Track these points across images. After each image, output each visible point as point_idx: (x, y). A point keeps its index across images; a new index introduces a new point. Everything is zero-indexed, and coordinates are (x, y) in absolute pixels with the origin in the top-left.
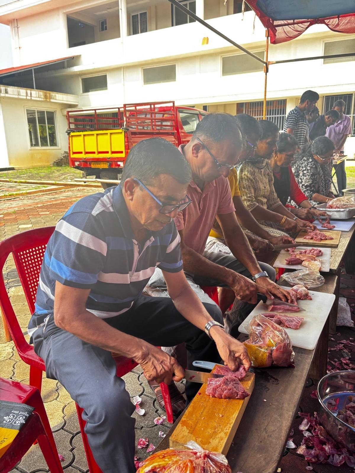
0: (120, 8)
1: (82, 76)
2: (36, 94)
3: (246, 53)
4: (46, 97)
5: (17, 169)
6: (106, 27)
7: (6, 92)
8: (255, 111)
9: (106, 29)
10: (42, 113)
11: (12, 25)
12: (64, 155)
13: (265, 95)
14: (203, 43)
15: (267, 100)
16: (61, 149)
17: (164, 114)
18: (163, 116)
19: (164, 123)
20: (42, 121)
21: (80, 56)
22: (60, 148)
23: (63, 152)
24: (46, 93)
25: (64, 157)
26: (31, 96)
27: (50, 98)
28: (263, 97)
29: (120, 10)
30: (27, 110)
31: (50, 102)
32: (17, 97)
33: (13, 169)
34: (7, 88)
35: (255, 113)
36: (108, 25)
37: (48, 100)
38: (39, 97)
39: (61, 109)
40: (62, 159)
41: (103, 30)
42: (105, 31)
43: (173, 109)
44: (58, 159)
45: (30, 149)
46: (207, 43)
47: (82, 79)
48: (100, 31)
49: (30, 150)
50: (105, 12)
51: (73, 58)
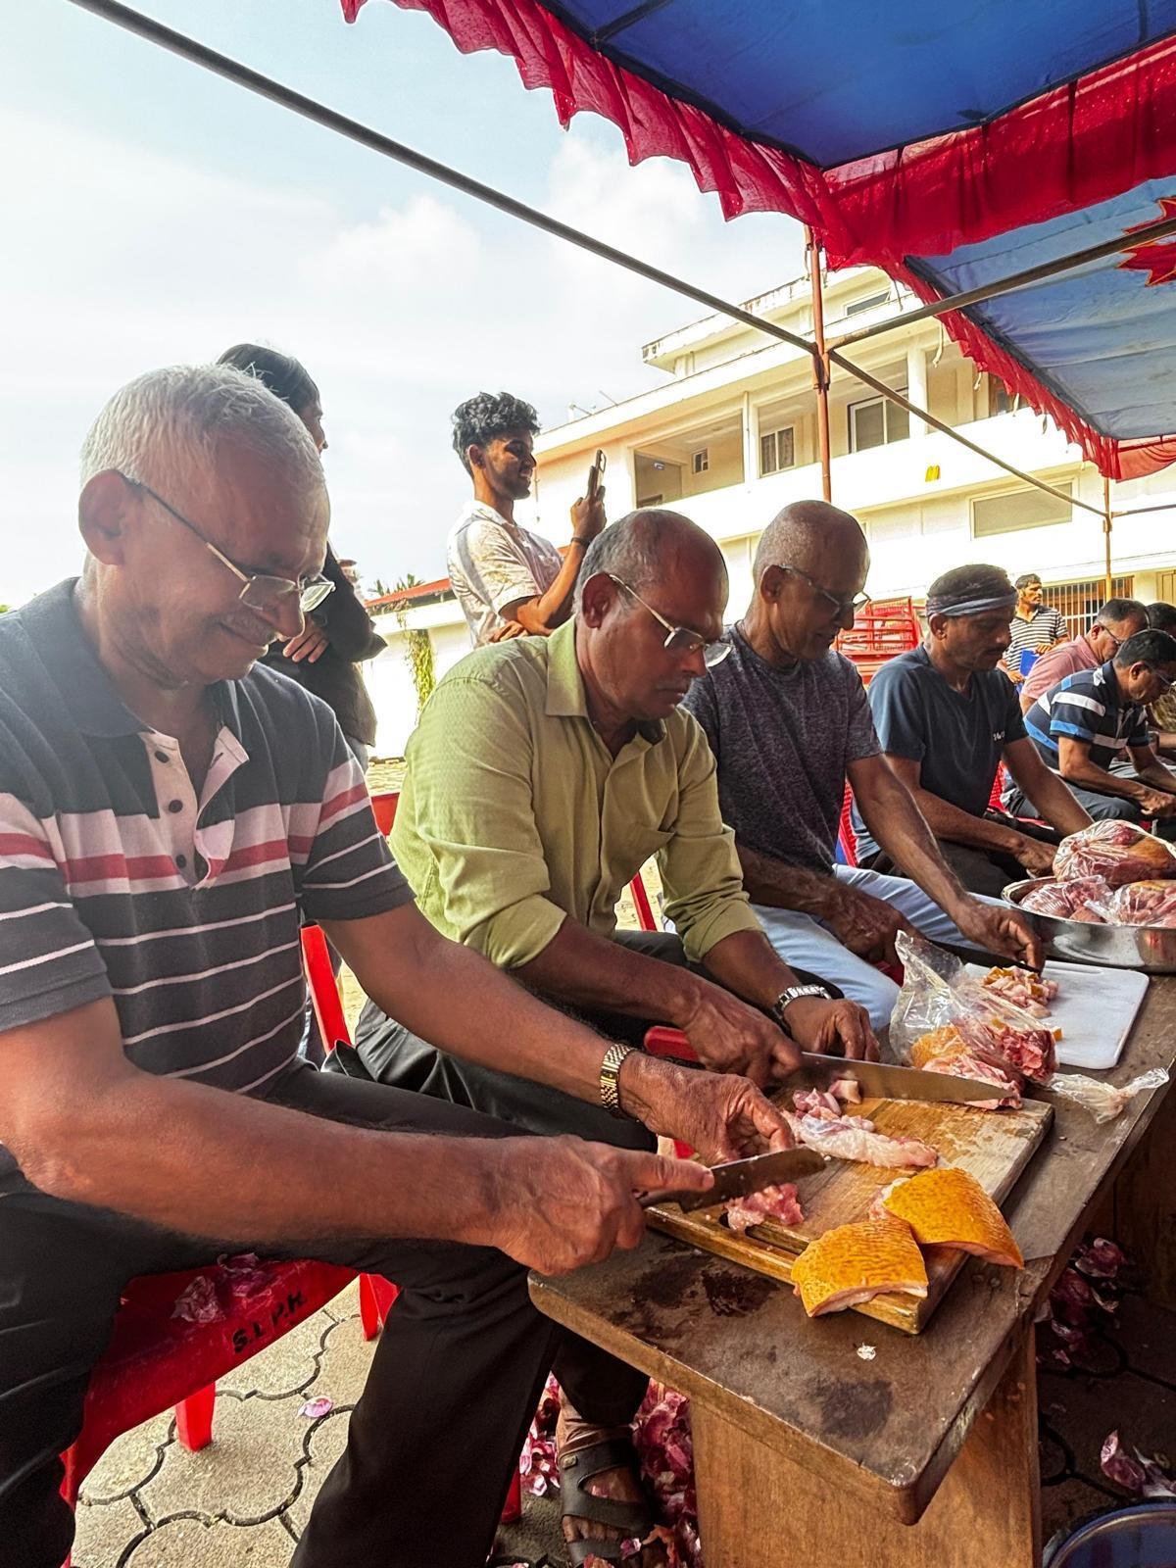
0: (745, 427)
3: (1037, 488)
6: (706, 464)
8: (1069, 604)
9: (705, 468)
13: (1109, 569)
14: (928, 479)
15: (1113, 577)
17: (884, 621)
18: (883, 625)
19: (885, 638)
28: (1105, 572)
29: (745, 433)
35: (1069, 609)
36: (711, 461)
41: (698, 469)
42: (702, 472)
43: (906, 610)
46: (938, 477)
48: (693, 473)
50: (709, 436)
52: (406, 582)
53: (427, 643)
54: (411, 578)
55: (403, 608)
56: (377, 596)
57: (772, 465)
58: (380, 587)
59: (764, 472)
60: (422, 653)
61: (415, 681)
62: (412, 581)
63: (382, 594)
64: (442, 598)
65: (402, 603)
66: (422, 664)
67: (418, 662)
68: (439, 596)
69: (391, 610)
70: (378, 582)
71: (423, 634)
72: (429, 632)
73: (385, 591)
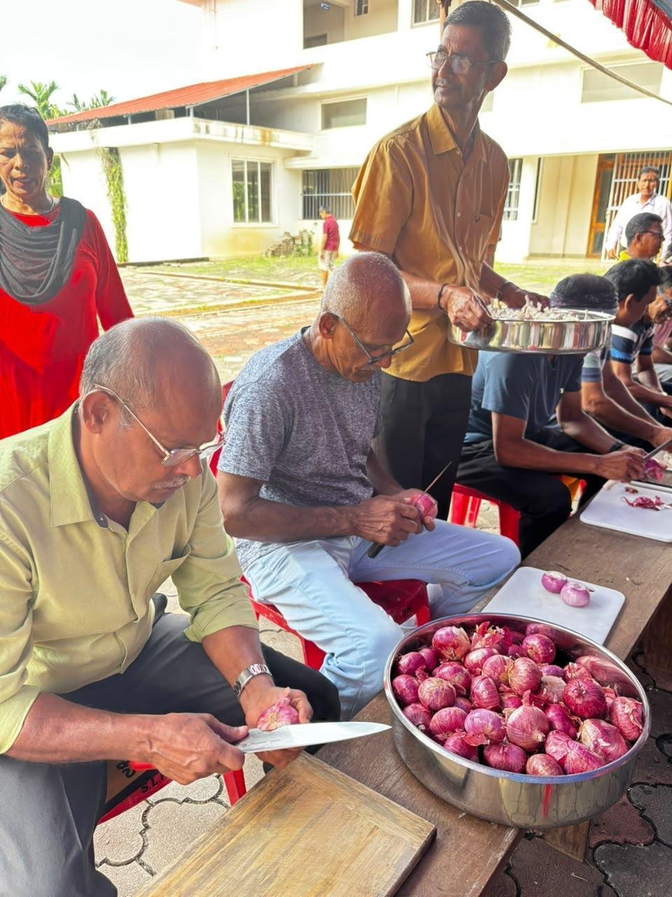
1: (323, 101)
2: (250, 133)
4: (264, 138)
5: (213, 260)
6: (366, 8)
7: (207, 131)
9: (366, 12)
10: (252, 164)
11: (206, 7)
12: (285, 238)
16: (277, 228)
20: (252, 176)
21: (322, 64)
22: (276, 226)
23: (282, 233)
24: (264, 132)
25: (283, 242)
26: (242, 138)
27: (271, 140)
30: (232, 160)
31: (269, 147)
32: (221, 139)
33: (206, 260)
34: (208, 124)
36: (369, 6)
37: (267, 144)
38: (253, 139)
39: (284, 159)
40: (280, 246)
41: (359, 13)
42: (363, 16)
44: (274, 245)
45: (233, 226)
47: (322, 105)
48: (355, 16)
49: (233, 228)
51: (308, 68)
52: (100, 97)
53: (118, 160)
54: (104, 93)
55: (95, 127)
56: (73, 109)
57: (423, 16)
58: (76, 101)
59: (416, 21)
60: (114, 170)
61: (108, 195)
62: (105, 96)
63: (78, 107)
64: (129, 121)
65: (94, 122)
66: (113, 180)
67: (110, 177)
68: (127, 119)
69: (84, 128)
70: (75, 96)
71: (114, 151)
72: (120, 150)
73: (80, 103)
